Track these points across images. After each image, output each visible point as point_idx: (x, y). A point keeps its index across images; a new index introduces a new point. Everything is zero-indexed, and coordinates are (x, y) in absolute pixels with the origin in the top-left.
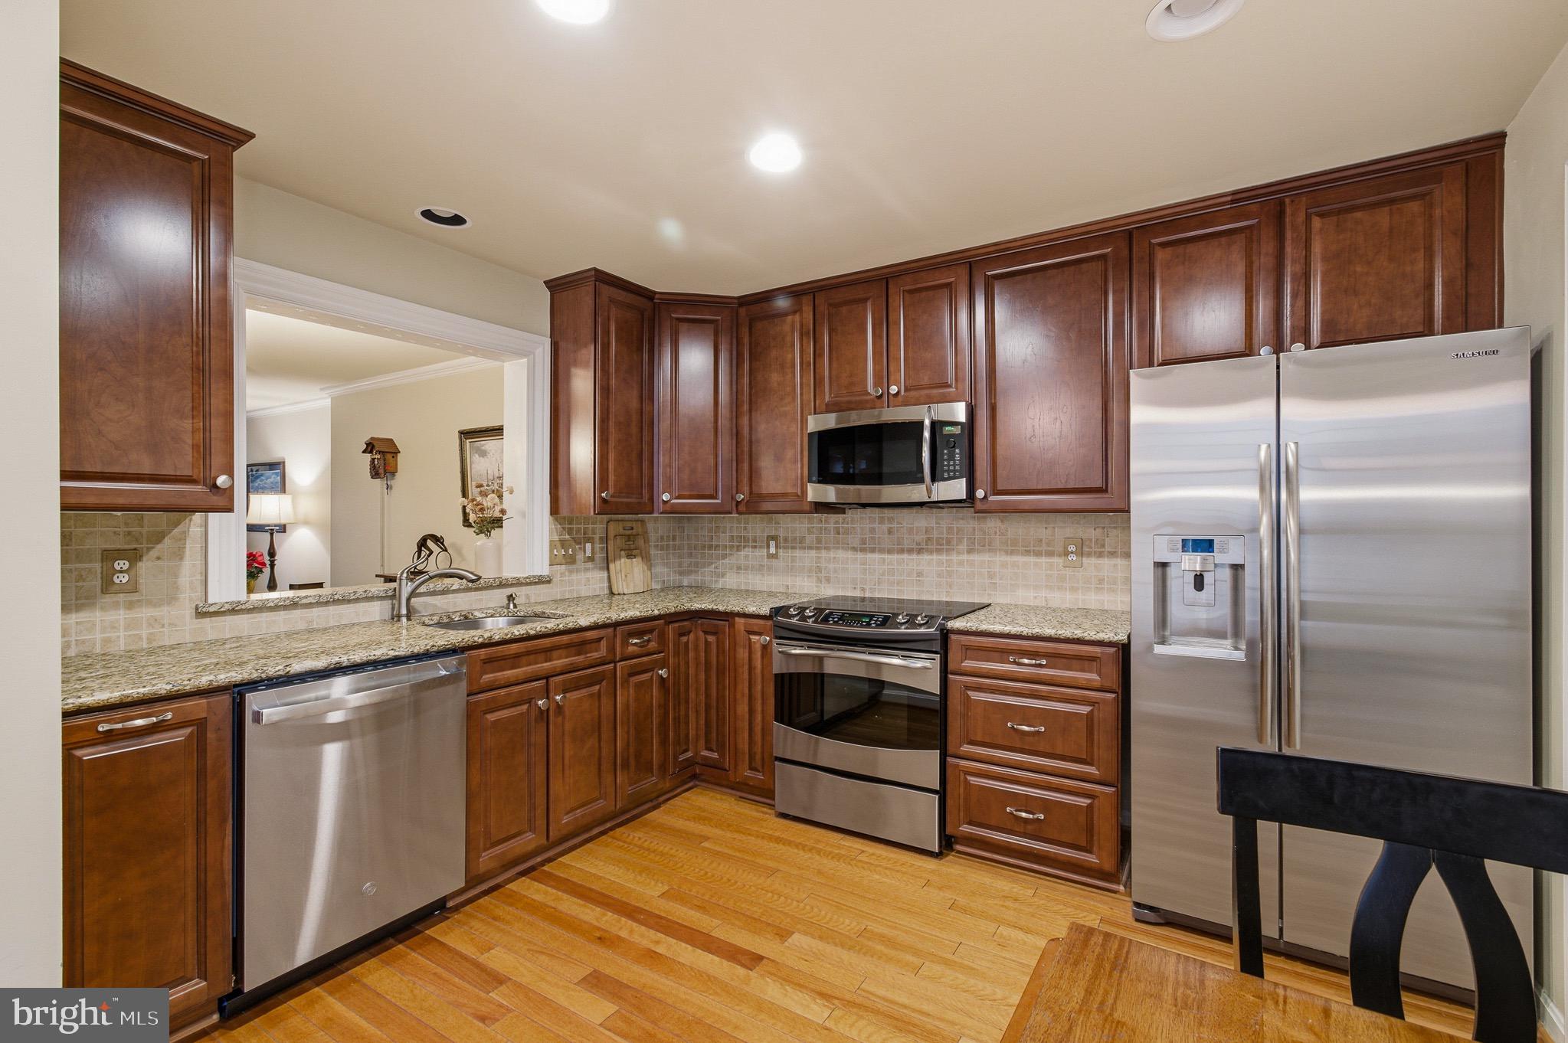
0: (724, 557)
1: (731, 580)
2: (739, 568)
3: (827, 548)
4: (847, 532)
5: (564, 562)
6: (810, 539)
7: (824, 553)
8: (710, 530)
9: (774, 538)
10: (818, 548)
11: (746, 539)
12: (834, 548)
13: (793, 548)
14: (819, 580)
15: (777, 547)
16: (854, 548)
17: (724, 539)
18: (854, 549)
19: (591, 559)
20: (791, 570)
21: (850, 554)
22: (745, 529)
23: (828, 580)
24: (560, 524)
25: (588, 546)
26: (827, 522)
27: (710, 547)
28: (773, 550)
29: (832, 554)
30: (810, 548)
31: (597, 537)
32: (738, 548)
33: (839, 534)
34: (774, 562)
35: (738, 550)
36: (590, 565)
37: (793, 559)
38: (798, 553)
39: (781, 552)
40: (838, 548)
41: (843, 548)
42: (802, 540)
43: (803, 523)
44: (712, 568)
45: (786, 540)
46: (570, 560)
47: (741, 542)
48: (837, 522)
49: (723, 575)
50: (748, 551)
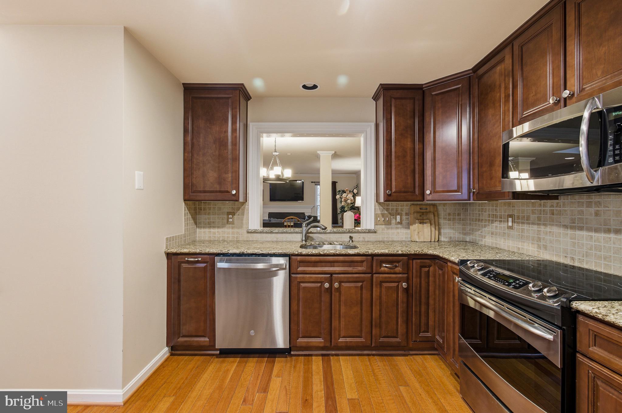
0: (485, 226)
1: (488, 241)
2: (492, 234)
3: (545, 225)
4: (560, 213)
5: (383, 223)
6: (533, 217)
7: (542, 228)
8: (479, 211)
9: (510, 216)
10: (538, 224)
11: (496, 216)
12: (550, 224)
13: (523, 223)
14: (539, 247)
15: (512, 222)
16: (565, 225)
17: (485, 215)
18: (566, 227)
19: (400, 223)
20: (522, 238)
21: (561, 230)
22: (496, 210)
23: (545, 247)
24: (382, 206)
25: (398, 217)
26: (545, 206)
27: (479, 220)
28: (510, 224)
29: (548, 229)
30: (533, 224)
31: (404, 213)
32: (492, 222)
33: (553, 214)
34: (512, 232)
35: (492, 223)
36: (399, 226)
37: (523, 230)
38: (526, 227)
39: (515, 225)
40: (553, 225)
41: (556, 225)
42: (528, 218)
43: (529, 207)
44: (479, 232)
45: (518, 217)
46: (388, 223)
47: (494, 218)
48: (552, 206)
49: (485, 237)
50: (496, 224)
